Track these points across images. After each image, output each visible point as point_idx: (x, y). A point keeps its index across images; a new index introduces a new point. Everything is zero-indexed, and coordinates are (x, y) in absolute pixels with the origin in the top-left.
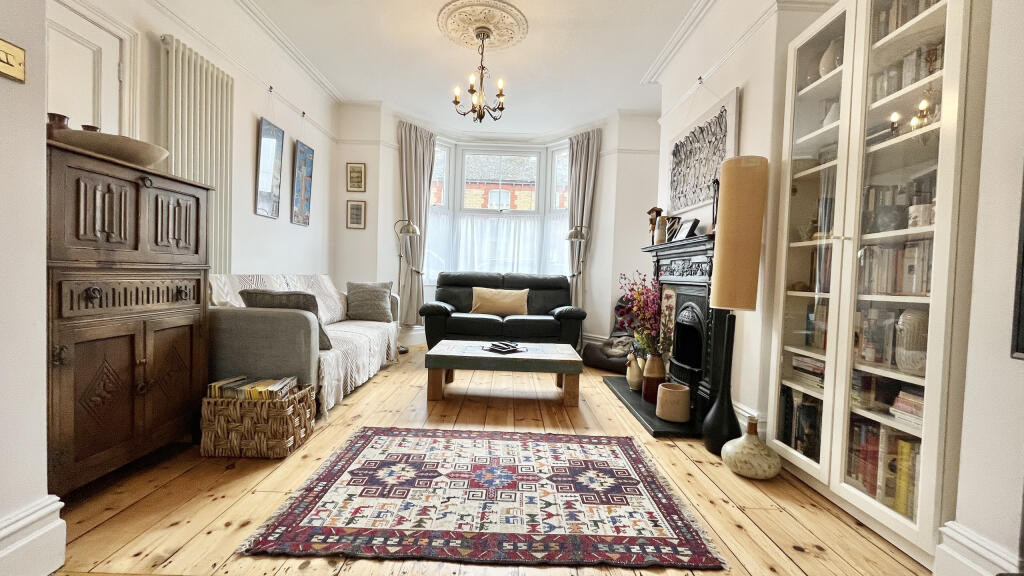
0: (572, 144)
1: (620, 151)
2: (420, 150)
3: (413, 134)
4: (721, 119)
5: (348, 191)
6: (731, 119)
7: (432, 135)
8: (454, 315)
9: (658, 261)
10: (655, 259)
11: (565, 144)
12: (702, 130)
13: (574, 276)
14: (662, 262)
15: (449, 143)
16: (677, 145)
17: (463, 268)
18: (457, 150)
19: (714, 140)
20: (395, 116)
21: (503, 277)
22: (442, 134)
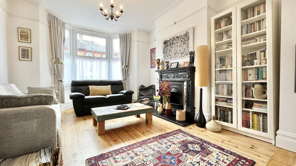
0: (120, 37)
1: (138, 41)
2: (59, 28)
3: (56, 21)
4: (186, 35)
5: (19, 41)
6: (191, 35)
7: (64, 23)
8: (86, 97)
9: (161, 74)
10: (160, 74)
11: (118, 36)
12: (178, 37)
13: (124, 80)
14: (162, 75)
15: (70, 28)
16: (165, 41)
17: (79, 79)
18: (74, 32)
19: (183, 40)
20: (47, 11)
21: (100, 81)
22: (68, 24)
